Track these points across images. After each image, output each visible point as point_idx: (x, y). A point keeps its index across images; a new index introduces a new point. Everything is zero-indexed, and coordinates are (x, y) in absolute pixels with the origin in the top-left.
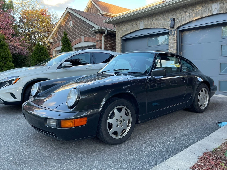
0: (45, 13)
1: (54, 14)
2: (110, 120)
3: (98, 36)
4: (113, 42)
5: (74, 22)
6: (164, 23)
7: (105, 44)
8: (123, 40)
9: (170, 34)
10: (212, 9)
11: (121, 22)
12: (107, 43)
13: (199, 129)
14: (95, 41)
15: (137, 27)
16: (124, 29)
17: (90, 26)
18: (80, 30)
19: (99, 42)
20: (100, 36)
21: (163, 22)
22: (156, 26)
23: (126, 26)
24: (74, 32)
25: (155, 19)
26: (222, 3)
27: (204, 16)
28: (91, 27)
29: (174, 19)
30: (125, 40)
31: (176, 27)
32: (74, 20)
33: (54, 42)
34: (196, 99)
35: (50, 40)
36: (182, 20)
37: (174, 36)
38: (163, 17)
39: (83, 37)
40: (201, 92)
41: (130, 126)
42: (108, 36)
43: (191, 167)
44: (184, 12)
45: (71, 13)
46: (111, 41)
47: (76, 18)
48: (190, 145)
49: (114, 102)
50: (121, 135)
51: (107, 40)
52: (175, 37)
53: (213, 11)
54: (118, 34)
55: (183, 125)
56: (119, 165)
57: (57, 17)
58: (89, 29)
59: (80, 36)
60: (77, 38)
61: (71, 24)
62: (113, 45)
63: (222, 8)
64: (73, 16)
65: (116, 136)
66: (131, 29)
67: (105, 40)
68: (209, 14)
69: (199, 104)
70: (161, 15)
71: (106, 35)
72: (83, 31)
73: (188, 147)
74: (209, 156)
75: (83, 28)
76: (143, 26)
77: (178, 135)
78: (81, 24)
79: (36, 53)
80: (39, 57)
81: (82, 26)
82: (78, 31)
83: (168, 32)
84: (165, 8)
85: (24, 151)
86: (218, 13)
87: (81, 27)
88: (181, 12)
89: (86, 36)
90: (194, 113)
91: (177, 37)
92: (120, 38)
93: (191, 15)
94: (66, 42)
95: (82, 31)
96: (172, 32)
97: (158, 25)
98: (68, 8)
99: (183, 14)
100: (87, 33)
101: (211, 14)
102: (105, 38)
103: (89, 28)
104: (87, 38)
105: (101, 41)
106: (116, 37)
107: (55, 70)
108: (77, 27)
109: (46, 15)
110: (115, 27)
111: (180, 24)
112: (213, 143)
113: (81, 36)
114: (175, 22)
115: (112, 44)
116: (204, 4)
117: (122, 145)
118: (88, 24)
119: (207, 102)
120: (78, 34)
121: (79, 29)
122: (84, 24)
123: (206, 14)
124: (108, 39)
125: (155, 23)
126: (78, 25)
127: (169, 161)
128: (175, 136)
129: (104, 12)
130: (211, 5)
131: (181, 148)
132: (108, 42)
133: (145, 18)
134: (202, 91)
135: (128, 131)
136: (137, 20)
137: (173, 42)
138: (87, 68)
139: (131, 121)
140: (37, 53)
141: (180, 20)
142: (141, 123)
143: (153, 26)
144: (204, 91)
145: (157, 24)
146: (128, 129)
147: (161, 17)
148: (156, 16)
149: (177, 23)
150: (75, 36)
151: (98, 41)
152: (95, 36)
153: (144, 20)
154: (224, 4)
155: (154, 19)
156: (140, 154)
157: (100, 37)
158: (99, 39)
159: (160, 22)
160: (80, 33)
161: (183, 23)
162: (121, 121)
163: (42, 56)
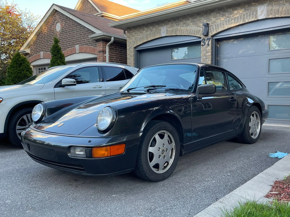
0: (13, 11)
1: (28, 13)
2: (151, 149)
3: (100, 45)
4: (121, 54)
5: (64, 24)
6: (195, 30)
7: (110, 57)
8: (138, 51)
9: (203, 44)
10: (257, 13)
11: (135, 27)
12: (112, 55)
13: (255, 161)
14: (96, 53)
15: (158, 34)
16: (138, 37)
17: (88, 31)
18: (73, 37)
19: (101, 54)
20: (103, 45)
21: (193, 27)
22: (183, 33)
23: (141, 32)
24: (63, 39)
25: (182, 23)
26: (270, 5)
27: (247, 21)
28: (90, 33)
29: (208, 24)
30: (140, 52)
31: (210, 34)
32: (63, 21)
33: (31, 52)
34: (246, 125)
35: (25, 50)
36: (219, 25)
37: (209, 46)
38: (193, 21)
39: (77, 47)
40: (251, 117)
41: (173, 157)
42: (113, 45)
43: (264, 196)
44: (222, 16)
45: (58, 11)
46: (119, 52)
47: (67, 19)
48: (252, 178)
49: (156, 125)
50: (163, 169)
51: (112, 51)
52: (209, 48)
53: (258, 15)
54: (131, 43)
55: (234, 158)
56: (171, 203)
57: (32, 18)
58: (87, 36)
59: (73, 45)
60: (68, 48)
61: (58, 27)
62: (121, 58)
63: (270, 11)
64: (62, 16)
65: (158, 170)
66: (149, 36)
67: (110, 51)
68: (254, 19)
69: (251, 131)
70: (190, 19)
71: (111, 45)
72: (77, 38)
73: (249, 179)
74: (281, 185)
75: (77, 34)
76: (165, 32)
77: (233, 169)
78: (74, 28)
79: (13, 67)
80: (18, 73)
81: (75, 30)
82: (69, 37)
83: (201, 41)
84: (196, 9)
85: (34, 194)
86: (264, 18)
87: (74, 32)
88: (217, 15)
89: (82, 45)
90: (244, 145)
91: (212, 48)
92: (132, 49)
93: (230, 19)
94: (58, 51)
95: (75, 38)
96: (205, 41)
97: (187, 32)
98: (53, 4)
99: (219, 18)
100: (83, 41)
101: (256, 19)
102: (110, 49)
103: (86, 34)
104: (83, 48)
105: (104, 52)
106: (128, 48)
107: (52, 90)
108: (68, 32)
109: (14, 14)
110: (125, 33)
111: (216, 31)
112: (281, 172)
113: (75, 44)
114: (209, 28)
115: (119, 56)
116: (246, 6)
117: (166, 182)
118: (85, 27)
119: (258, 131)
120: (69, 41)
121: (71, 35)
122: (78, 27)
123: (250, 19)
124: (114, 49)
125: (183, 28)
126: (69, 30)
127: (238, 191)
128: (229, 170)
129: (103, 12)
130: (256, 7)
131: (242, 182)
132: (114, 53)
133: (168, 22)
134: (253, 115)
135: (172, 163)
136: (157, 24)
137: (207, 54)
138: (94, 88)
139: (174, 151)
140: (16, 67)
141: (216, 26)
142: (185, 154)
143: (179, 33)
144: (255, 115)
145: (185, 30)
146: (171, 161)
147: (190, 22)
148: (184, 20)
149: (212, 29)
150: (65, 44)
151: (100, 52)
152: (96, 44)
153: (167, 24)
154: (272, 7)
155: (180, 24)
156: (192, 190)
157: (103, 47)
158: (101, 49)
159: (188, 28)
160: (73, 41)
161: (220, 30)
162: (163, 150)
163: (24, 71)
